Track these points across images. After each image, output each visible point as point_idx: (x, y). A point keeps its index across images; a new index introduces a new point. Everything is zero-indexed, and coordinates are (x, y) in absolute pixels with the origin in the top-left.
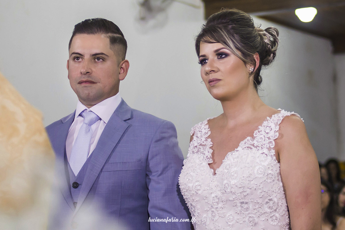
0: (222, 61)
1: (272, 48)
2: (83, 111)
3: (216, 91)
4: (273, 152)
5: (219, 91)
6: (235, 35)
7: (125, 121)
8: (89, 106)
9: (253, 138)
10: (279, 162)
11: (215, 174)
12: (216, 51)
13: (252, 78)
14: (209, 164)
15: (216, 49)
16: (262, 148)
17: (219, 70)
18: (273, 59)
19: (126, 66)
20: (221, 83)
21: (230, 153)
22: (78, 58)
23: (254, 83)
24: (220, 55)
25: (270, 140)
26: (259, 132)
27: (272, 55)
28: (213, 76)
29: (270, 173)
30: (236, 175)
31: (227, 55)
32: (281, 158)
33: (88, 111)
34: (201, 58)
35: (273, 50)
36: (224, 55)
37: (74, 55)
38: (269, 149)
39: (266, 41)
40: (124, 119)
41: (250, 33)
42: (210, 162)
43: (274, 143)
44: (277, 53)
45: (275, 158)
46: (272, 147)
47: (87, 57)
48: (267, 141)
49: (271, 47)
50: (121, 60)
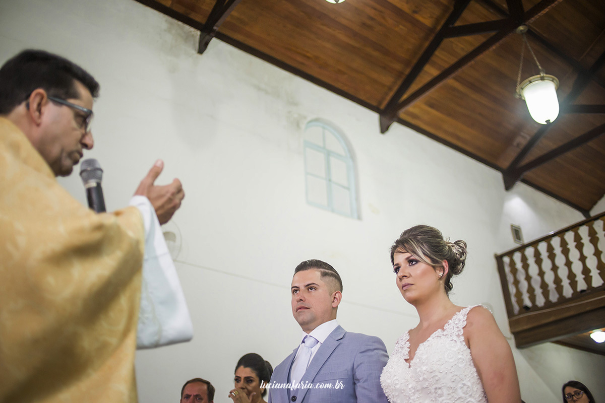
0: (412, 267)
1: (461, 257)
2: (305, 338)
3: (409, 294)
4: (462, 338)
5: (412, 294)
6: (424, 244)
7: (337, 340)
8: (308, 332)
9: (443, 330)
10: (469, 348)
11: (410, 367)
12: (408, 258)
13: (442, 282)
14: (405, 360)
15: (406, 257)
16: (451, 336)
17: (411, 276)
18: (463, 267)
19: (339, 297)
20: (413, 287)
21: (421, 345)
22: (296, 291)
23: (445, 288)
24: (411, 261)
25: (459, 329)
26: (449, 325)
27: (461, 264)
28: (405, 281)
29: (460, 358)
30: (426, 361)
31: (417, 261)
32: (471, 343)
33: (308, 336)
34: (395, 267)
35: (461, 259)
36: (415, 261)
37: (294, 289)
38: (458, 336)
39: (454, 251)
40: (337, 339)
41: (439, 243)
42: (406, 358)
43: (462, 330)
44: (466, 262)
45: (464, 343)
46: (461, 334)
47: (302, 288)
48: (456, 330)
49: (459, 256)
50: (334, 291)
